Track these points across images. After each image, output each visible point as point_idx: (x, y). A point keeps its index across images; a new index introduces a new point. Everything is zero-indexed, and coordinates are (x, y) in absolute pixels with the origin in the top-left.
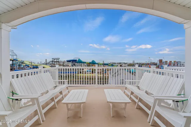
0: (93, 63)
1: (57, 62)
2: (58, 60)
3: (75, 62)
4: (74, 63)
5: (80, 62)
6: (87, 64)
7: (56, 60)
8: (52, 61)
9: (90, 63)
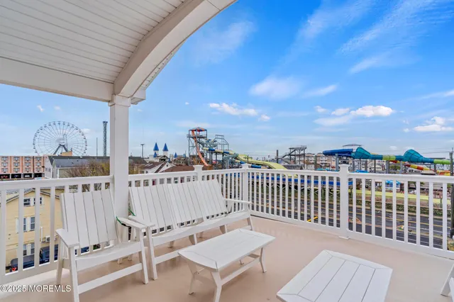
0: (411, 160)
1: (299, 156)
2: (302, 152)
3: (347, 157)
4: (345, 158)
5: (362, 155)
6: (388, 162)
7: (297, 152)
8: (290, 155)
9: (399, 159)
